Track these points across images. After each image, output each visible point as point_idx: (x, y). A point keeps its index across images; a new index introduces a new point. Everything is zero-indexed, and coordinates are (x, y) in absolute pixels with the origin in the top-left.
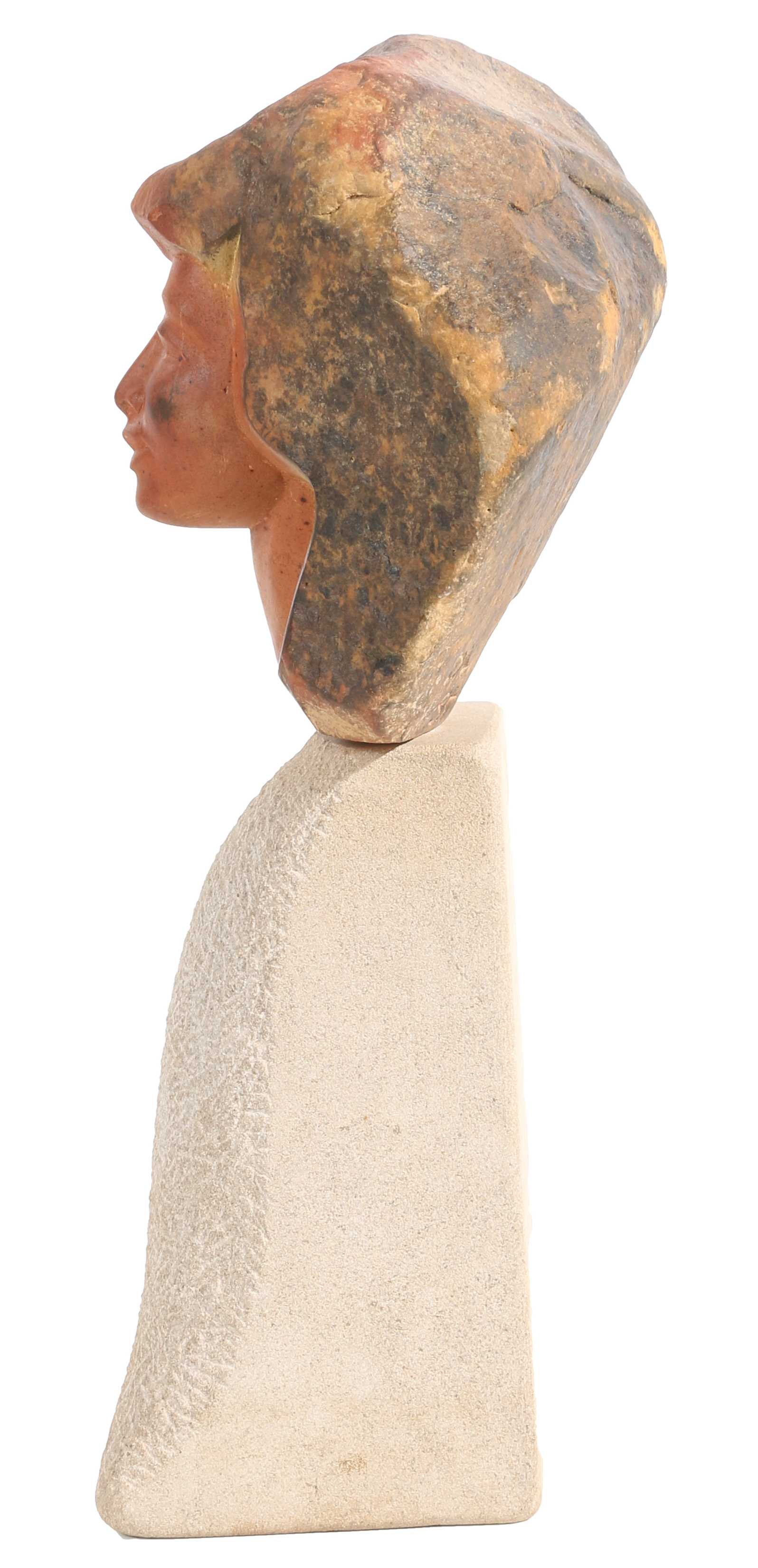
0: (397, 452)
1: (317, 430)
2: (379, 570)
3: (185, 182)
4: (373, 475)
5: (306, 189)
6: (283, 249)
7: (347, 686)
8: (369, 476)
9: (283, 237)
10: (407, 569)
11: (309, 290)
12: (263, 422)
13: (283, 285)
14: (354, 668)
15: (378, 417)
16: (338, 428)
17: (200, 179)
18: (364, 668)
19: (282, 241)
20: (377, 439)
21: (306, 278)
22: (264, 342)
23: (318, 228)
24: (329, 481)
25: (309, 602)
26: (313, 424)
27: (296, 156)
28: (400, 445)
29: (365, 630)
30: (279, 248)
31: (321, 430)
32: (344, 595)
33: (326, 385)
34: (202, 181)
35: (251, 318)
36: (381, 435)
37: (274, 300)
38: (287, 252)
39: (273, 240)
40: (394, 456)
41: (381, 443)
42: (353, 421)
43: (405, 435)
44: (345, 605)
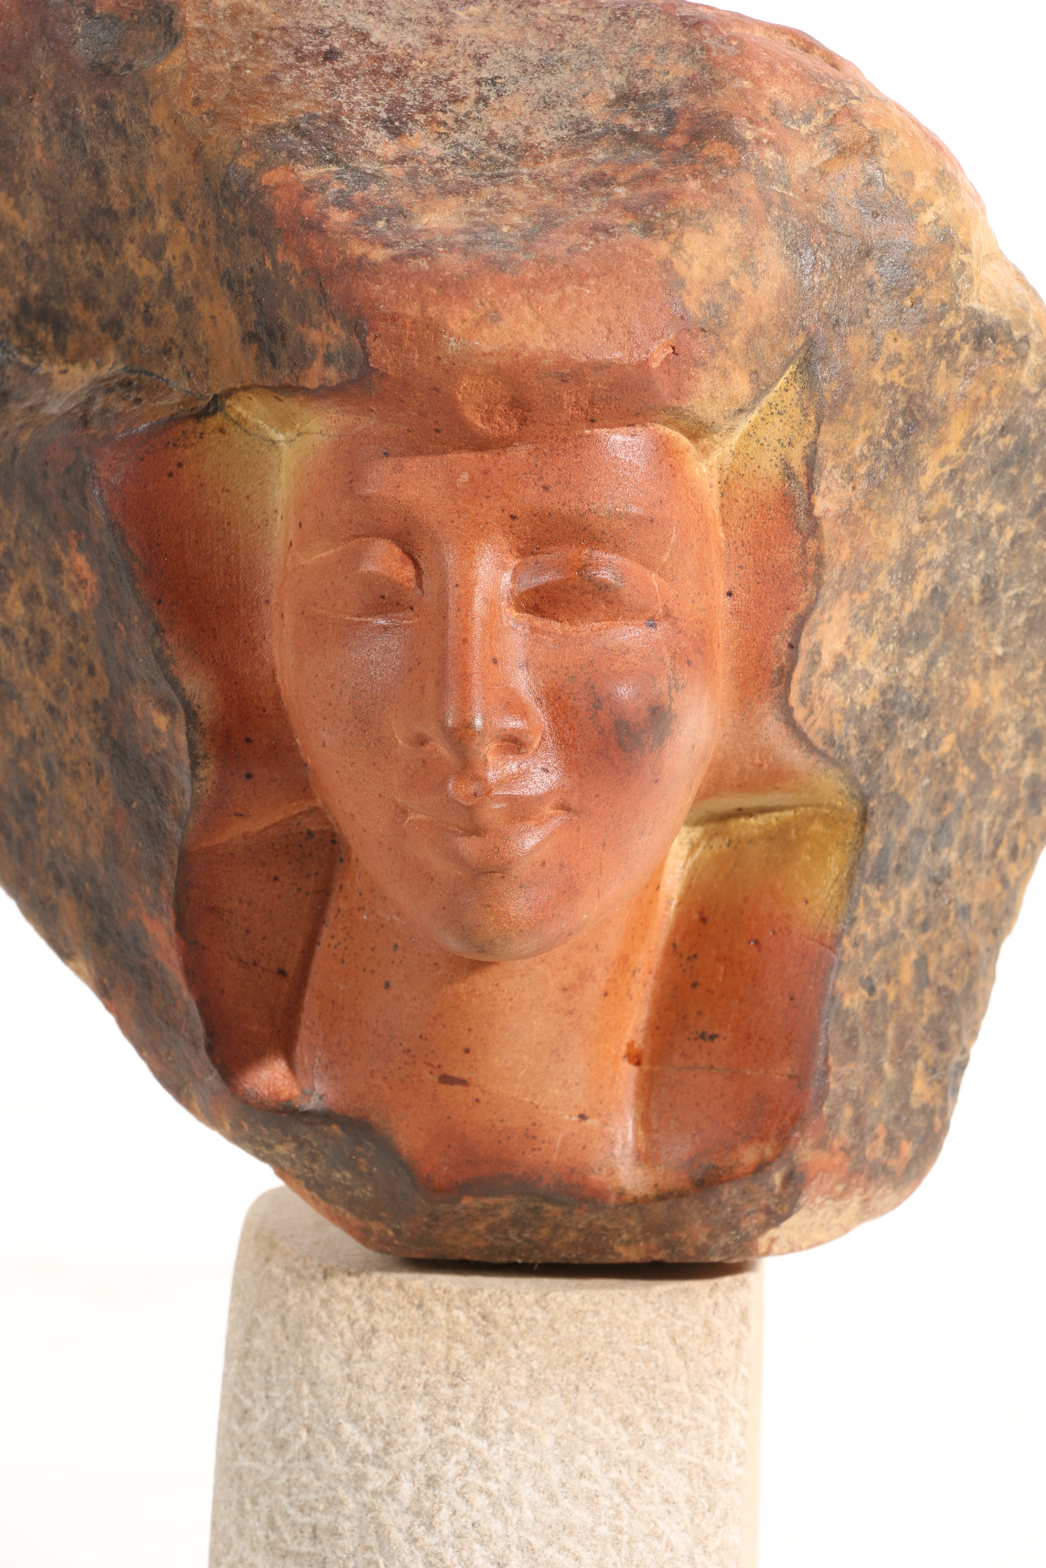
0: (991, 699)
1: (877, 696)
2: (946, 918)
3: (702, 282)
4: (951, 752)
5: (954, 260)
6: (902, 375)
7: (909, 1140)
8: (946, 755)
9: (904, 353)
10: (978, 900)
11: (938, 444)
12: (809, 703)
13: (886, 444)
14: (915, 1103)
15: (973, 645)
16: (906, 683)
17: (732, 272)
18: (933, 1098)
19: (901, 361)
20: (963, 686)
21: (936, 422)
22: (845, 553)
23: (975, 325)
24: (891, 781)
25: (847, 1011)
26: (872, 687)
27: (912, 201)
28: (997, 683)
29: (927, 1029)
30: (895, 376)
31: (883, 693)
32: (892, 982)
33: (909, 607)
34: (737, 276)
35: (830, 515)
36: (971, 678)
37: (870, 474)
38: (908, 381)
39: (881, 362)
40: (987, 707)
41: (968, 690)
42: (931, 663)
43: (1008, 665)
44: (898, 1000)
